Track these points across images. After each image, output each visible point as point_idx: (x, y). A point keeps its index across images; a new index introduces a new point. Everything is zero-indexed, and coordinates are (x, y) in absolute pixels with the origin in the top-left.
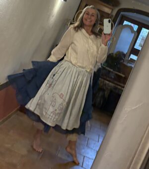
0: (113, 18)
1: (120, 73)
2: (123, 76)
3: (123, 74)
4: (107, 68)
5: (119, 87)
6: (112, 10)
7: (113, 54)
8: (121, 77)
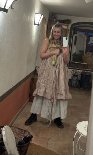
0: (69, 31)
1: (83, 63)
2: (86, 64)
3: (85, 63)
4: (75, 62)
5: (86, 71)
6: (68, 26)
7: (76, 53)
8: (85, 64)
